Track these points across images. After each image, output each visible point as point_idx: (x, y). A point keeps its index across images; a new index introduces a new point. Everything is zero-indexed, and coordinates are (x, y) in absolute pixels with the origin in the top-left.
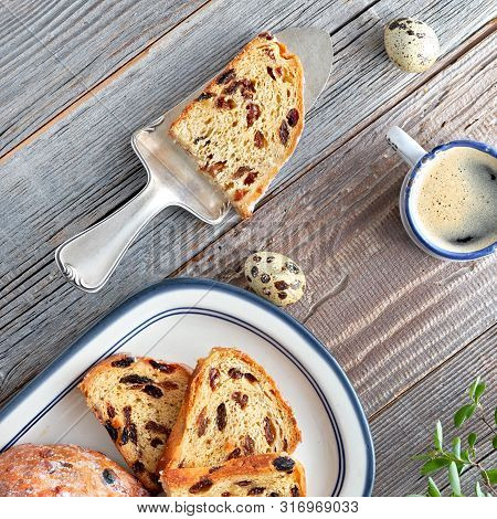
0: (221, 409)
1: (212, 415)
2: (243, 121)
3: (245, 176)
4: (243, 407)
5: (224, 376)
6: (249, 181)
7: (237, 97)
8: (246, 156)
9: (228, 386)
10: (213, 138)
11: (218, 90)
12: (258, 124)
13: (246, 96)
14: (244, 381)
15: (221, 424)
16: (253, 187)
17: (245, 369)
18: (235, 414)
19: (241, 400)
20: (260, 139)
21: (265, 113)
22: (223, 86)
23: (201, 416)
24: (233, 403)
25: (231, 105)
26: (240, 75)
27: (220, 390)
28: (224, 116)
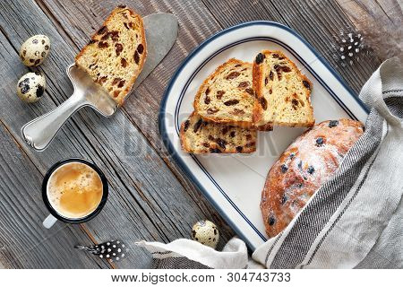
0: (227, 104)
1: (231, 108)
2: (114, 53)
3: (118, 83)
4: (224, 93)
5: (210, 106)
6: (121, 85)
7: (110, 41)
8: (117, 72)
9: (215, 103)
10: (99, 64)
11: (99, 38)
12: (122, 54)
13: (114, 40)
14: (210, 95)
15: (235, 102)
16: (123, 88)
17: (203, 96)
18: (229, 96)
19: (220, 94)
20: (124, 62)
21: (125, 48)
22: (102, 36)
23: (234, 114)
24: (223, 98)
25: (106, 45)
26: (110, 28)
27: (218, 107)
28: (103, 52)
